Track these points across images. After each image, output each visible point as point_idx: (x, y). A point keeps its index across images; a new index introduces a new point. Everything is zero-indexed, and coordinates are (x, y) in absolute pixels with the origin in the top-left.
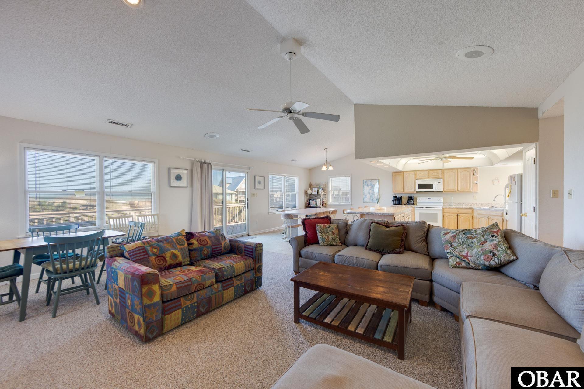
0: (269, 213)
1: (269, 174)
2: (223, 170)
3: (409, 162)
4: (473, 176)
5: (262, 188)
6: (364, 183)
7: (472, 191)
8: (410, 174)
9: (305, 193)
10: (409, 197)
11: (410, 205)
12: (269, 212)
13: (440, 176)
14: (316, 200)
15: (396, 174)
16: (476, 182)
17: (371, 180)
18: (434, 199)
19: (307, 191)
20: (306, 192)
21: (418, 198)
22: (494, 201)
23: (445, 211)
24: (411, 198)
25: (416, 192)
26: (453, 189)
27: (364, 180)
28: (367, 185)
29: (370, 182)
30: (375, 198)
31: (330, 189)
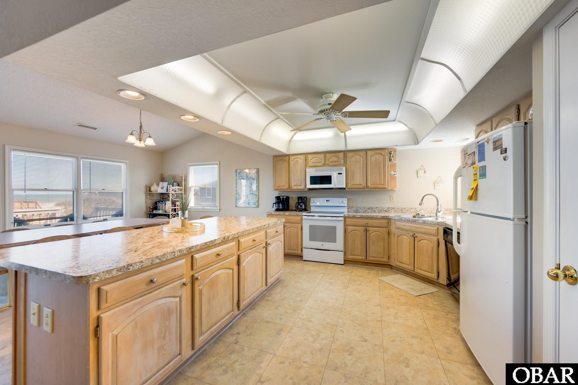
3: (294, 138)
4: (389, 163)
6: (236, 175)
7: (388, 187)
8: (298, 159)
9: (147, 192)
10: (299, 198)
11: (299, 211)
13: (342, 162)
14: (163, 202)
15: (278, 158)
16: (393, 173)
17: (246, 170)
18: (335, 201)
21: (312, 199)
22: (420, 204)
23: (347, 223)
24: (302, 200)
25: (306, 190)
26: (360, 185)
27: (237, 171)
28: (241, 178)
29: (246, 174)
30: (253, 200)
31: (191, 184)
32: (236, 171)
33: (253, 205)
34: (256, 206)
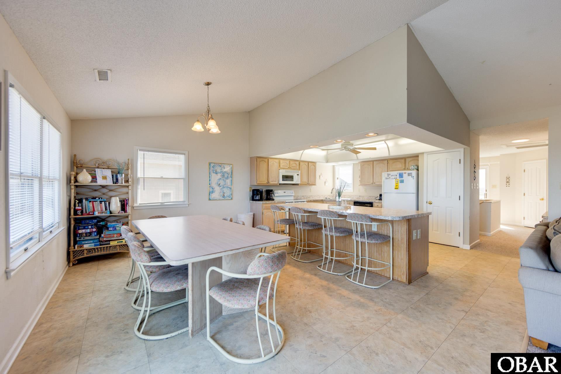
6: (210, 169)
8: (275, 162)
9: (70, 182)
10: (268, 191)
11: (269, 200)
13: (298, 167)
17: (221, 165)
19: (75, 177)
20: (72, 179)
25: (279, 184)
26: (306, 182)
28: (215, 171)
29: (220, 168)
30: (227, 193)
31: (140, 174)
32: (210, 164)
33: (228, 197)
34: (230, 198)
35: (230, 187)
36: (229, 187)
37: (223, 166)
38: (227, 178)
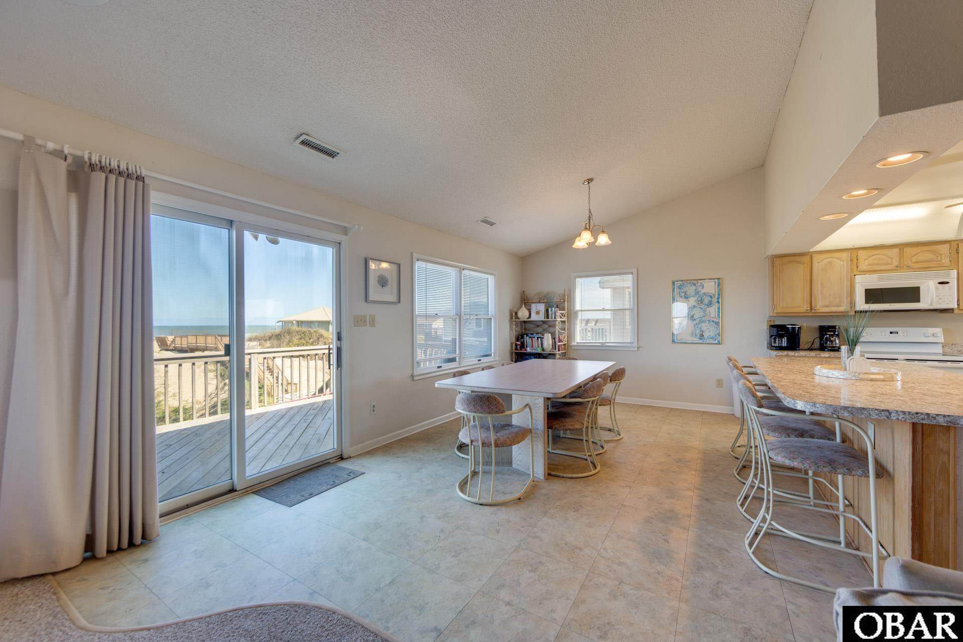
0: (416, 378)
1: (415, 259)
2: (231, 222)
5: (393, 298)
6: (673, 291)
8: (834, 259)
9: (512, 318)
10: (825, 329)
11: (826, 351)
12: (415, 373)
13: (947, 261)
14: (540, 335)
17: (695, 282)
18: (911, 332)
19: (516, 313)
20: (514, 315)
24: (834, 332)
25: (852, 313)
27: (676, 283)
28: (683, 294)
29: (694, 288)
30: (710, 331)
31: (578, 307)
32: (673, 283)
33: (711, 340)
34: (716, 342)
35: (715, 320)
36: (713, 321)
37: (699, 284)
38: (710, 304)
